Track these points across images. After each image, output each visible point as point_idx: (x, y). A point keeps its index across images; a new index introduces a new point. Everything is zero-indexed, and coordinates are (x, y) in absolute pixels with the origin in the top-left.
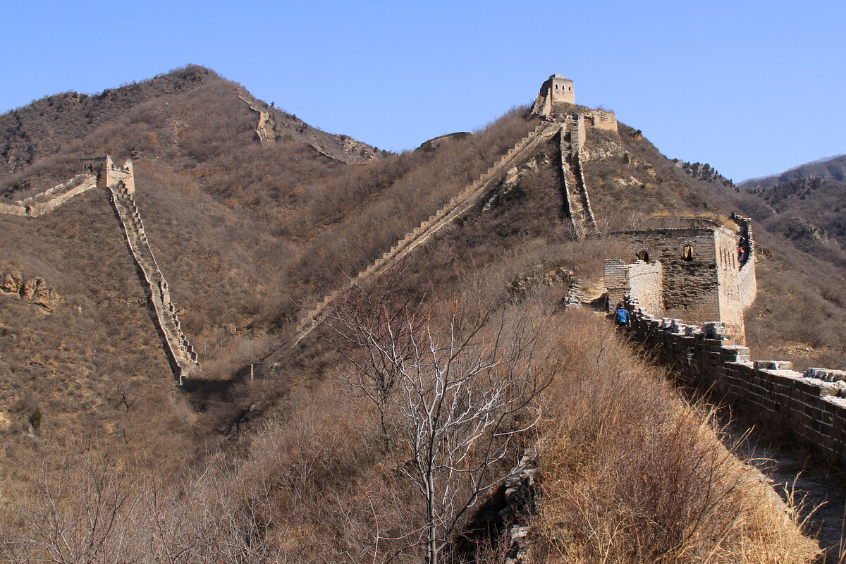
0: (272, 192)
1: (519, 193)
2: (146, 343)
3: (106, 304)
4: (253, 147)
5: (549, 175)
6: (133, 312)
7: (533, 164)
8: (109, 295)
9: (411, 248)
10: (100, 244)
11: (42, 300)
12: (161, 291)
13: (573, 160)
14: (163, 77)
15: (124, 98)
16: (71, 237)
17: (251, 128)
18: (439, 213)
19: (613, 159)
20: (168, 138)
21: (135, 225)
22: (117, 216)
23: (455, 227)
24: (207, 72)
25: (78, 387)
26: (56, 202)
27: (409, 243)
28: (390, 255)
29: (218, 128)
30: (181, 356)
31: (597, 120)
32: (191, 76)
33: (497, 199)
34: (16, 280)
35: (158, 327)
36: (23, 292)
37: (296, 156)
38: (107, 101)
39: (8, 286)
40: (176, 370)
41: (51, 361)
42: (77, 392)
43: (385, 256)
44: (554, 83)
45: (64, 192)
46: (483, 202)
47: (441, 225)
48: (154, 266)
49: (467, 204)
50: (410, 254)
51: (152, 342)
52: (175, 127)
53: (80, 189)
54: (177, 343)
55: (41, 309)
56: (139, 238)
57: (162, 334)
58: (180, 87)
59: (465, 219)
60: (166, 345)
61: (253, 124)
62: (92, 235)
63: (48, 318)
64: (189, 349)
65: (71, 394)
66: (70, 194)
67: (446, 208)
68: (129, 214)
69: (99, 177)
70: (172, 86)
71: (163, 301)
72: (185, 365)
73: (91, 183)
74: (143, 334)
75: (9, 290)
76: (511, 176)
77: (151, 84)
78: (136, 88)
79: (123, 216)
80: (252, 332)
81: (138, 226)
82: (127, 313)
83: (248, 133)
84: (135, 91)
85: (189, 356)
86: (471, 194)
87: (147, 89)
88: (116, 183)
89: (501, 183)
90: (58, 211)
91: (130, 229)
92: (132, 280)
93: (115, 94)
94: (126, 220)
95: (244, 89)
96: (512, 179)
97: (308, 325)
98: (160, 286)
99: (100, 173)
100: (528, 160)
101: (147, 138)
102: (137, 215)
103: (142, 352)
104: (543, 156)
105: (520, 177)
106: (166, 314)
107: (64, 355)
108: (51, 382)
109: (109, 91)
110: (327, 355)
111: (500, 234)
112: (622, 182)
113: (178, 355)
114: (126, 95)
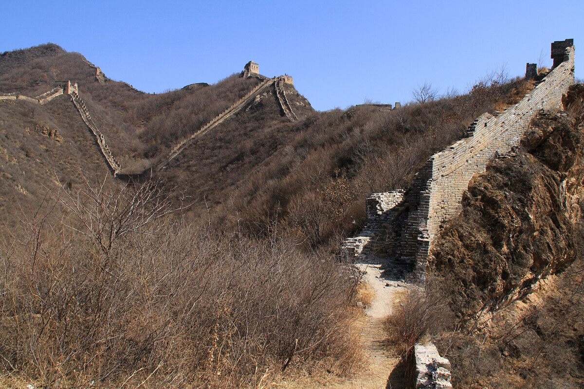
0: (113, 104)
1: (261, 105)
2: (98, 160)
3: (79, 143)
4: (96, 84)
5: (273, 98)
6: (91, 147)
7: (265, 94)
8: (79, 139)
9: (216, 124)
10: (71, 118)
11: (58, 139)
12: (101, 139)
13: (282, 94)
14: (36, 48)
15: (16, 56)
16: (59, 114)
17: (93, 75)
18: (227, 111)
19: (294, 95)
20: (52, 77)
21: (84, 111)
22: (75, 106)
23: (235, 116)
24: (58, 47)
25: (79, 174)
26: (49, 99)
27: (215, 122)
28: (207, 126)
29: (76, 74)
30: (113, 166)
31: (286, 79)
32: (50, 49)
33: (252, 107)
34: (47, 130)
35: (102, 153)
36: (50, 134)
37: (121, 89)
38: (7, 57)
39: (45, 132)
40: (113, 171)
41: (67, 163)
42: (80, 177)
43: (205, 127)
44: (251, 65)
45: (51, 95)
46: (246, 107)
47: (228, 116)
48: (96, 129)
49: (238, 108)
50: (216, 126)
51: (100, 159)
52: (54, 72)
53: (57, 94)
54: (111, 160)
55: (57, 142)
56: (86, 117)
57: (104, 156)
58: (44, 53)
59: (239, 114)
60: (106, 161)
61: (94, 73)
62: (67, 114)
63: (61, 146)
64: (117, 163)
65: (77, 177)
66: (54, 96)
67: (229, 110)
68: (81, 106)
69: (64, 90)
70: (40, 53)
71: (103, 142)
72: (116, 169)
73: (61, 92)
74: (96, 156)
75: (44, 134)
76: (258, 98)
77: (29, 50)
78: (21, 52)
79: (78, 107)
80: (135, 159)
81: (86, 111)
82: (88, 147)
83: (92, 77)
84: (21, 54)
85: (117, 166)
86: (239, 104)
87: (28, 53)
88: (72, 93)
89: (253, 101)
90: (51, 103)
91: (82, 112)
92: (88, 134)
93: (11, 54)
94: (80, 109)
95: (83, 56)
96: (258, 99)
97: (175, 153)
98: (100, 136)
99: (65, 88)
100: (263, 93)
101: (43, 76)
102: (84, 107)
103: (97, 163)
104: (269, 91)
105: (261, 98)
106: (104, 148)
107: (71, 161)
108: (69, 172)
109: (7, 52)
110: (191, 162)
111: (256, 119)
112: (298, 103)
113: (112, 165)
114: (16, 55)
